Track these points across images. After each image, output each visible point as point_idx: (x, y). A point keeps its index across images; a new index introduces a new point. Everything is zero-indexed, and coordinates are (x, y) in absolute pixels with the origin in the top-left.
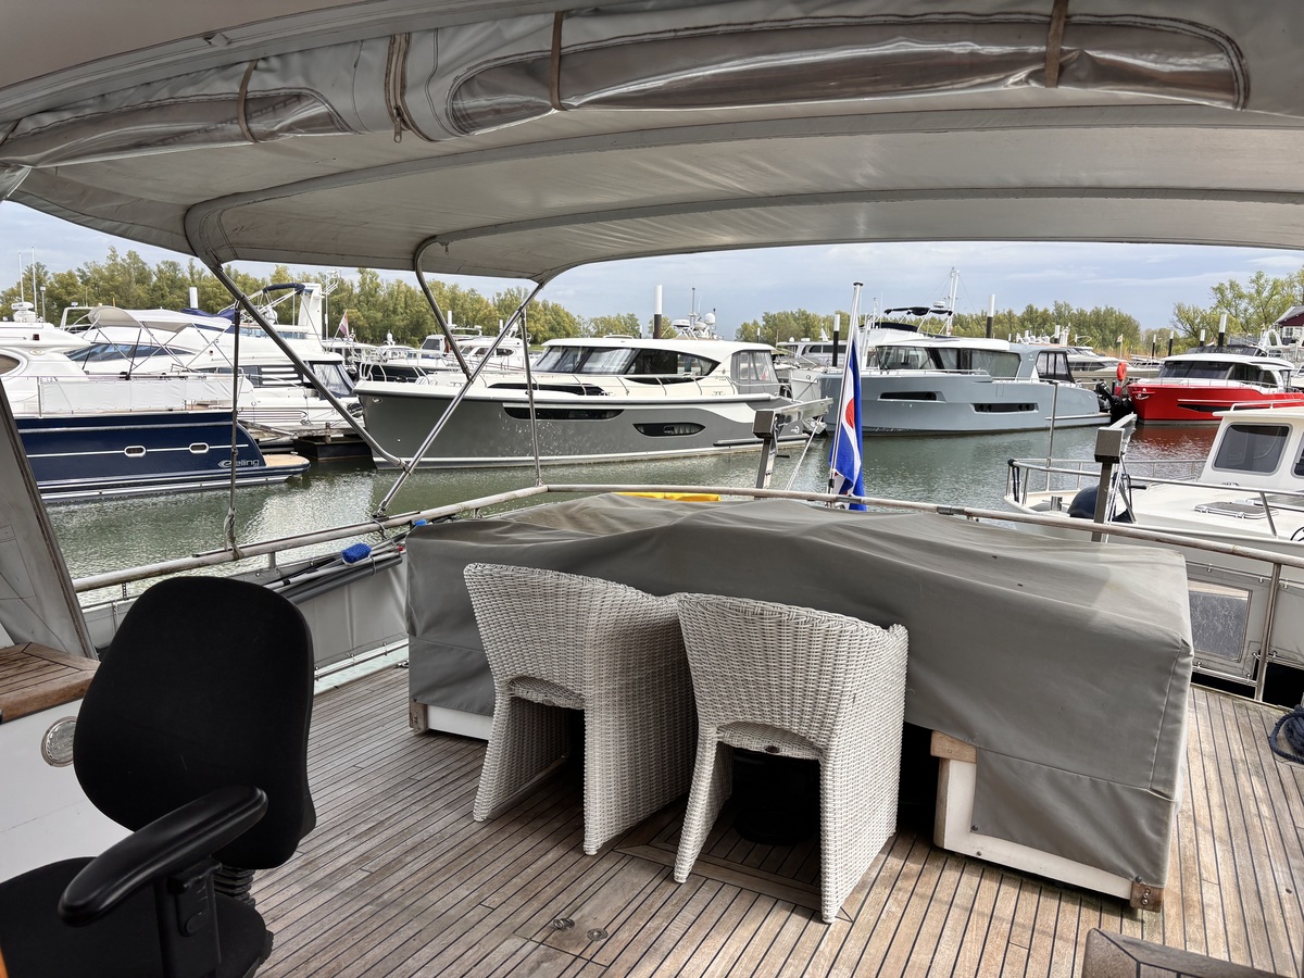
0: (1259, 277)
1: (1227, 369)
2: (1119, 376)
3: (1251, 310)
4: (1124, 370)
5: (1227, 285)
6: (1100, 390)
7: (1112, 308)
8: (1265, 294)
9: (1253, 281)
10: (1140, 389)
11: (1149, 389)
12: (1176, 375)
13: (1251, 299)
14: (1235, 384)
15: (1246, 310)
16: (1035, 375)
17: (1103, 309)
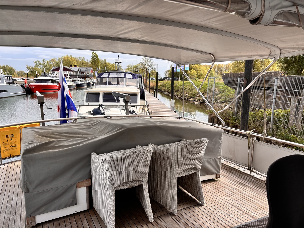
0: (44, 60)
1: (50, 81)
2: (25, 83)
3: (43, 67)
4: (26, 81)
5: (37, 61)
6: (21, 86)
7: (8, 65)
8: (46, 64)
9: (43, 61)
10: (32, 85)
11: (34, 85)
12: (38, 82)
13: (43, 65)
14: (52, 84)
15: (42, 67)
16: (5, 82)
17: (5, 65)
